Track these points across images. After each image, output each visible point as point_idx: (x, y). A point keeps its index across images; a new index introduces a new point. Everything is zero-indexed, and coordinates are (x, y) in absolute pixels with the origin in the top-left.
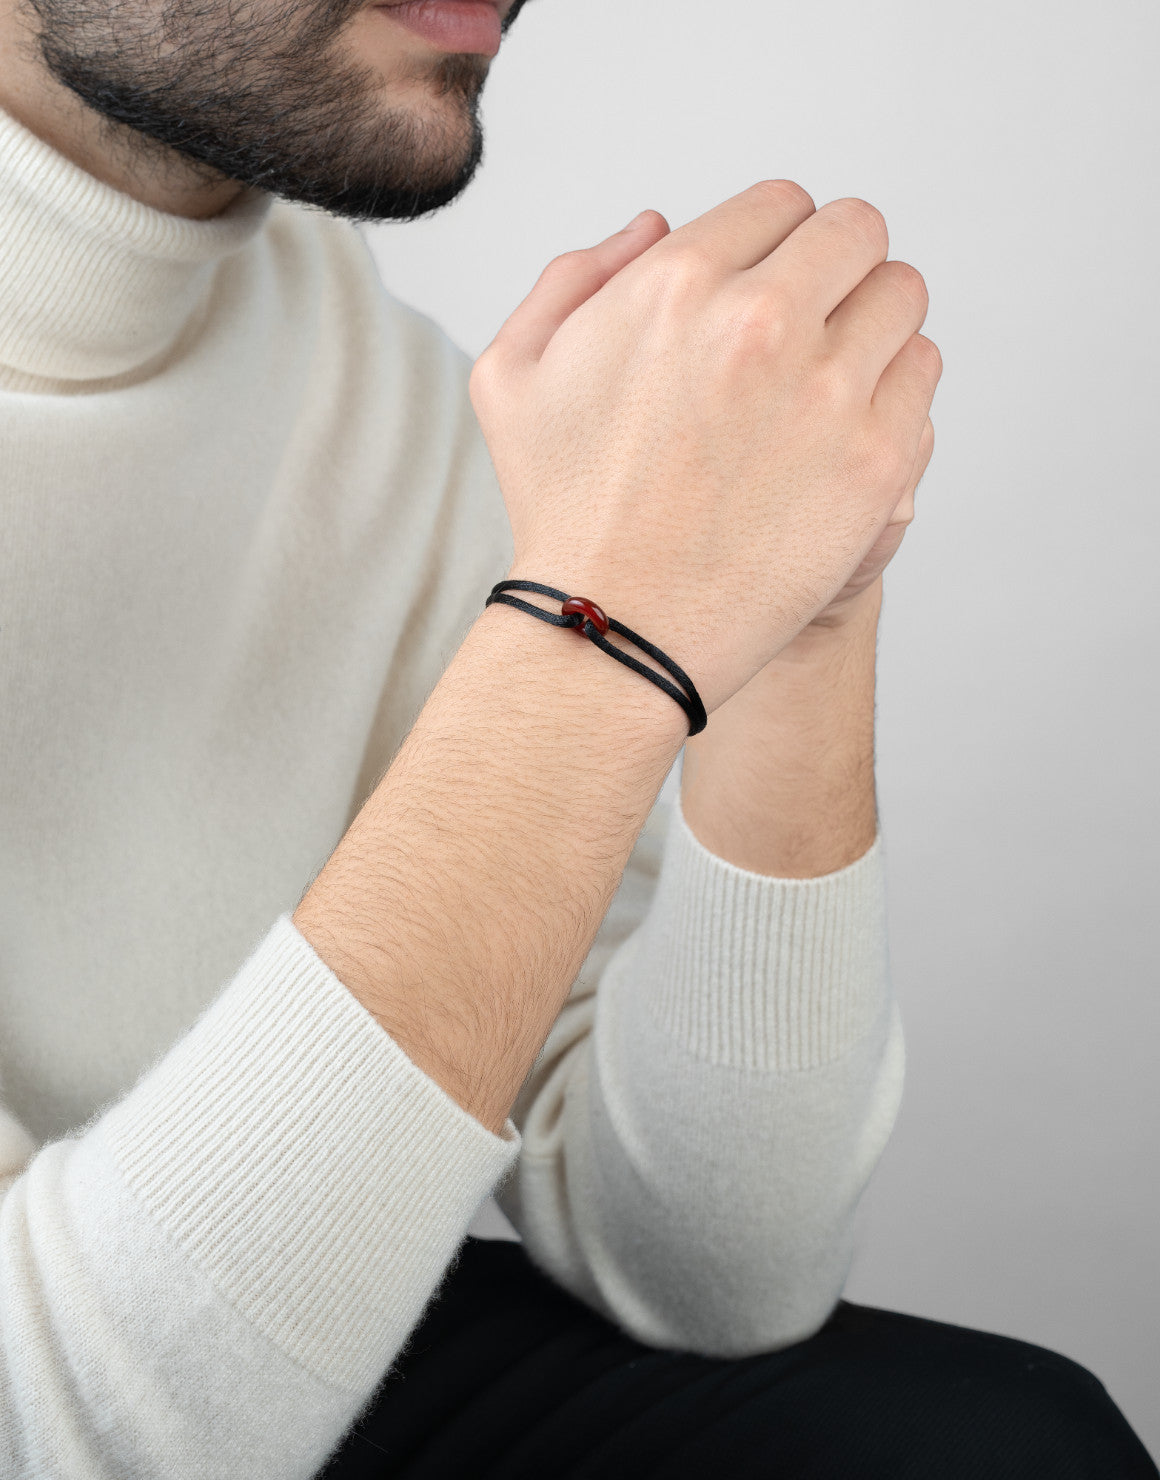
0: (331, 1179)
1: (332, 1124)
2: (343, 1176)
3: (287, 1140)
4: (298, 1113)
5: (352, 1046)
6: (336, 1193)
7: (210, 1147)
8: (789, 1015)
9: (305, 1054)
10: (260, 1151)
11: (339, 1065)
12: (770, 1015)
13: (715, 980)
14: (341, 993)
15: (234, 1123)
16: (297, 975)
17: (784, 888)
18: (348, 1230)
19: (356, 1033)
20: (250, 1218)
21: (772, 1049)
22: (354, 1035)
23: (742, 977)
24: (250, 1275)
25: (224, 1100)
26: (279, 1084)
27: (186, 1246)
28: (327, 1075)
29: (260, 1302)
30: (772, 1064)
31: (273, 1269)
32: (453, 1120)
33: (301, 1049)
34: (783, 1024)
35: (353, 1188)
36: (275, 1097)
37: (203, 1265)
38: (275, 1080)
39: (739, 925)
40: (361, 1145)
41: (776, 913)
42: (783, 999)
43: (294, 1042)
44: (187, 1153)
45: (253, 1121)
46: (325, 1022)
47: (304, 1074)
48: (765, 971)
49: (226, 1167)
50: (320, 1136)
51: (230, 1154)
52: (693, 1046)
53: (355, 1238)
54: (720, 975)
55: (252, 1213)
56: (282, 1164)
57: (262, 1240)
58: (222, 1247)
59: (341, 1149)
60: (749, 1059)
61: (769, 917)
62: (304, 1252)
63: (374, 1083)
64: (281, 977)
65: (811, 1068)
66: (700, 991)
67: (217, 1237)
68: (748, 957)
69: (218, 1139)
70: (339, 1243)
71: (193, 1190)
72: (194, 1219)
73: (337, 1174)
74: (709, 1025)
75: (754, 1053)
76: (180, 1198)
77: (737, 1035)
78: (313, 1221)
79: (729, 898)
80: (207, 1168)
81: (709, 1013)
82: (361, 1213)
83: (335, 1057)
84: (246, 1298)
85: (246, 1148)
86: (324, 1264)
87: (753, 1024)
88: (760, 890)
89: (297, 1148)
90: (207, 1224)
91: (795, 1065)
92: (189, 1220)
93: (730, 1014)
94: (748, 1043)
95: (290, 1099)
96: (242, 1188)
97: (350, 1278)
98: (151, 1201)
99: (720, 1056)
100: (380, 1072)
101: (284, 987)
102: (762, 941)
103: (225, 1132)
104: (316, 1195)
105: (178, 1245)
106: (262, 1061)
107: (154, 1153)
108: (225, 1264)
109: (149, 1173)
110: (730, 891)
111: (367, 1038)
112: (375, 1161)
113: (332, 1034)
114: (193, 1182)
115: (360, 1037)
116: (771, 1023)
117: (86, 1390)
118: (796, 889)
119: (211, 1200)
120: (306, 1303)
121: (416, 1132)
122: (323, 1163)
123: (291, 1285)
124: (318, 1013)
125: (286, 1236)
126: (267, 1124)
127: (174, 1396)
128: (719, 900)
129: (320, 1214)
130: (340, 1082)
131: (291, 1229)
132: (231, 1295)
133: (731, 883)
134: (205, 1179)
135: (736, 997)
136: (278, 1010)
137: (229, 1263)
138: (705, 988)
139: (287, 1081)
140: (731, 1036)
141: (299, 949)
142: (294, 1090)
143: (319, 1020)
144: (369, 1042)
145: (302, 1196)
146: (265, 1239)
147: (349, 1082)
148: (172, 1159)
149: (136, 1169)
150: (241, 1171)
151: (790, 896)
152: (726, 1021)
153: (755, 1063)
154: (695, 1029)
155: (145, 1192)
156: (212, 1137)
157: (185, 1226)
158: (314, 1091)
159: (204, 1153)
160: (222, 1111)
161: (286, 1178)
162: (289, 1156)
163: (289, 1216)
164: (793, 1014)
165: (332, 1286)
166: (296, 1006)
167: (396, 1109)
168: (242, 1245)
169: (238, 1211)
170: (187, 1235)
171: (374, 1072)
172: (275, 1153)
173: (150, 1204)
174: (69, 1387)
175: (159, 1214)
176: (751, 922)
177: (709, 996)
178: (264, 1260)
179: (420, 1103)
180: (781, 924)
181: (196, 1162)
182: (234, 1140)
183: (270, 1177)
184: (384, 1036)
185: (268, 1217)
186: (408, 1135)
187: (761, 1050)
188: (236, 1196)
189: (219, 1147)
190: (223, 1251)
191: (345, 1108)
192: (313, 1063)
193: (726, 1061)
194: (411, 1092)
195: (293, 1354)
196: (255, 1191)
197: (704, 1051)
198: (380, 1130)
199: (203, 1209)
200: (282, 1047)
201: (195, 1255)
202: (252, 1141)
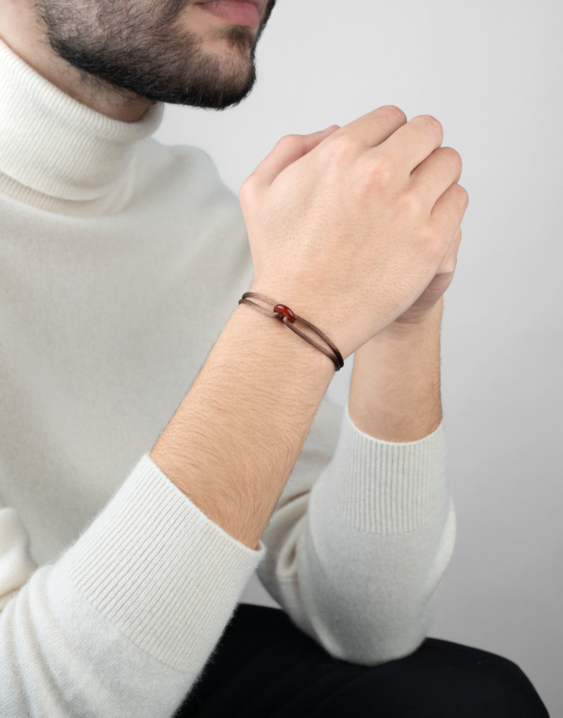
0: (172, 576)
1: (171, 550)
2: (177, 574)
3: (150, 558)
4: (154, 545)
5: (178, 512)
6: (175, 581)
7: (114, 565)
8: (402, 507)
9: (156, 518)
10: (137, 565)
11: (173, 522)
12: (394, 507)
13: (367, 492)
14: (172, 488)
15: (125, 553)
16: (152, 481)
17: (399, 447)
18: (182, 599)
19: (180, 506)
20: (134, 597)
21: (395, 523)
22: (179, 507)
23: (380, 490)
24: (136, 623)
25: (120, 542)
26: (145, 533)
27: (104, 612)
28: (167, 527)
29: (142, 636)
30: (395, 530)
31: (147, 620)
32: (229, 543)
33: (155, 515)
34: (400, 511)
35: (183, 579)
36: (143, 539)
37: (113, 621)
38: (143, 531)
39: (378, 466)
40: (185, 558)
41: (396, 458)
42: (400, 499)
43: (151, 513)
44: (103, 568)
45: (133, 551)
46: (166, 502)
47: (156, 527)
48: (391, 487)
49: (122, 573)
50: (165, 556)
51: (124, 567)
52: (357, 524)
53: (185, 602)
54: (370, 490)
55: (135, 594)
56: (148, 570)
57: (141, 606)
58: (121, 612)
59: (175, 561)
60: (384, 529)
61: (393, 461)
62: (161, 611)
63: (189, 529)
64: (144, 482)
65: (413, 530)
66: (360, 498)
67: (119, 607)
68: (383, 481)
69: (117, 561)
70: (178, 605)
71: (107, 586)
72: (108, 599)
73: (174, 573)
74: (365, 514)
75: (387, 525)
76: (101, 590)
77: (378, 517)
78: (164, 596)
79: (373, 453)
80: (113, 575)
81: (364, 509)
82: (187, 590)
83: (171, 518)
84: (135, 635)
85: (131, 564)
86: (171, 615)
87: (386, 512)
88: (387, 449)
89: (155, 561)
90: (114, 601)
91: (406, 530)
92: (106, 600)
93: (375, 508)
94: (384, 521)
95: (150, 540)
96: (130, 583)
97: (184, 621)
98: (87, 592)
99: (370, 529)
100: (192, 523)
101: (146, 487)
102: (389, 473)
103: (121, 557)
104: (165, 584)
105: (101, 612)
106: (137, 522)
107: (88, 569)
108: (124, 619)
109: (86, 579)
110: (374, 451)
111: (185, 508)
112: (192, 565)
113: (169, 507)
114: (106, 582)
115: (182, 508)
116: (394, 511)
117: (59, 682)
118: (404, 447)
119: (116, 590)
120: (164, 634)
121: (212, 550)
122: (167, 568)
123: (156, 627)
124: (162, 498)
125: (152, 604)
126: (140, 552)
127: (103, 682)
128: (368, 455)
129: (167, 592)
130: (174, 530)
131: (154, 600)
132: (128, 634)
133: (373, 447)
134: (112, 580)
135: (377, 500)
136: (144, 498)
137: (125, 619)
138: (362, 497)
139: (149, 531)
140: (375, 518)
141: (152, 468)
142: (152, 535)
143: (163, 502)
144: (186, 510)
145: (158, 585)
146: (142, 606)
147: (178, 529)
148: (97, 572)
149: (79, 578)
150: (129, 575)
151: (402, 450)
152: (372, 512)
153: (387, 530)
154: (358, 516)
155: (84, 588)
156: (114, 560)
157: (104, 603)
158: (162, 535)
159: (111, 568)
160: (119, 547)
161: (150, 576)
162: (151, 566)
163: (153, 594)
164: (405, 506)
165: (176, 625)
166: (151, 496)
167: (201, 540)
168: (131, 610)
169: (128, 594)
170: (104, 607)
171: (189, 523)
172: (144, 565)
173: (87, 593)
174: (51, 681)
175: (91, 599)
176: (384, 464)
177: (364, 500)
178: (142, 616)
179: (212, 537)
180: (398, 464)
181: (107, 572)
182: (125, 561)
183: (143, 577)
184: (194, 506)
185: (143, 596)
186: (208, 552)
187: (389, 524)
188: (127, 587)
189: (118, 565)
190: (122, 613)
191: (176, 542)
192: (160, 522)
193: (373, 530)
194: (208, 532)
195: (160, 658)
196: (136, 584)
197: (362, 526)
198: (194, 550)
199: (112, 594)
200: (146, 515)
201: (109, 616)
202: (133, 560)
